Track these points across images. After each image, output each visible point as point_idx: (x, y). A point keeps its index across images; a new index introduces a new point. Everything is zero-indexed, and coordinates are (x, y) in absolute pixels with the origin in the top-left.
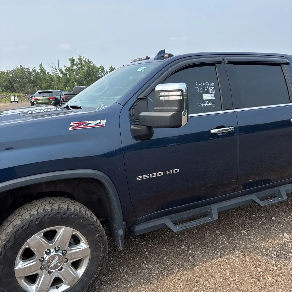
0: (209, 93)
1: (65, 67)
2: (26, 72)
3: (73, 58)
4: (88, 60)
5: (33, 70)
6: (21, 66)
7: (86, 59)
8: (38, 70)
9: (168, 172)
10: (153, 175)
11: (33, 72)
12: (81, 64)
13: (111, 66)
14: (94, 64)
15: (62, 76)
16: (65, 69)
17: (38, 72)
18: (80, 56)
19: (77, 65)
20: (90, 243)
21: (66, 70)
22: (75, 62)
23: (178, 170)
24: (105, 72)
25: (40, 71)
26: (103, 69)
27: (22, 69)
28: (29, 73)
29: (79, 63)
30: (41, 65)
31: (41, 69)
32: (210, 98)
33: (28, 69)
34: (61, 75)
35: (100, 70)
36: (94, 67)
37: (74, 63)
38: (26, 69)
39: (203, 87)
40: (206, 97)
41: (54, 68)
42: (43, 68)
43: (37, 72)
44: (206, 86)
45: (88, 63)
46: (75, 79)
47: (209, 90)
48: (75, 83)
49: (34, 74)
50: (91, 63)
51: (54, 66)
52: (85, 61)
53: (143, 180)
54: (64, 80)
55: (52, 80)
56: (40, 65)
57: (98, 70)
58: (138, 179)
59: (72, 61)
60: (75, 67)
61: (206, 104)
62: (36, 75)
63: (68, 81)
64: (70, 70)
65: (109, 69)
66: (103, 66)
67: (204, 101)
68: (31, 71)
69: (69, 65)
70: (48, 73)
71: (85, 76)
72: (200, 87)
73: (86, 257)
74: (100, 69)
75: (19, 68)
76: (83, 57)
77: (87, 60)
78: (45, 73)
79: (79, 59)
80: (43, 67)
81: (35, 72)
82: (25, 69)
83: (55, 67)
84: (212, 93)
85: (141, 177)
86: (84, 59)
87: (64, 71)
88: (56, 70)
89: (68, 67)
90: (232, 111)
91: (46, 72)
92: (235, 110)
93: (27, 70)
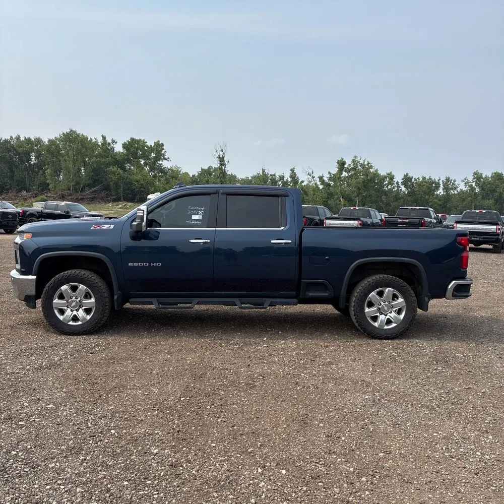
0: (198, 214)
1: (329, 173)
2: (269, 180)
3: (343, 159)
4: (369, 163)
5: (280, 177)
6: (263, 171)
7: (364, 161)
8: (287, 177)
9: (152, 264)
10: (141, 264)
11: (280, 180)
12: (356, 169)
13: (407, 174)
14: (377, 170)
15: (323, 188)
16: (329, 176)
17: (287, 181)
18: (356, 157)
19: (347, 171)
20: (96, 299)
21: (330, 179)
22: (346, 166)
23: (160, 264)
24: (395, 183)
25: (290, 179)
26: (392, 178)
27: (265, 175)
28: (274, 182)
29: (352, 168)
30: (293, 170)
31: (291, 177)
32: (198, 218)
33: (274, 175)
34: (321, 187)
35: (388, 179)
36: (376, 174)
37: (344, 167)
38: (271, 175)
39: (193, 210)
40: (194, 217)
41: (310, 175)
42: (295, 175)
43: (285, 180)
44: (196, 210)
45: (367, 168)
46: (342, 193)
47: (198, 212)
48: (342, 200)
49: (280, 183)
50: (372, 169)
51: (311, 172)
52: (363, 165)
53: (133, 266)
54: (325, 193)
55: (306, 193)
56: (291, 170)
57: (384, 180)
58: (129, 265)
59: (342, 164)
60: (344, 174)
61: (193, 222)
62: (283, 185)
63: (330, 195)
64: (335, 178)
65: (402, 179)
66: (393, 173)
67: (192, 220)
68: (277, 179)
69: (335, 171)
70: (302, 182)
71: (359, 189)
72: (192, 210)
73: (94, 307)
74: (386, 177)
75: (261, 174)
76: (359, 158)
77: (366, 163)
78: (297, 182)
79: (353, 161)
80: (295, 173)
81: (283, 179)
82: (269, 176)
83: (313, 173)
84: (200, 214)
85: (132, 264)
86: (362, 162)
87: (326, 179)
88: (313, 177)
89: (333, 174)
90: (215, 229)
91: (300, 181)
92: (217, 229)
93: (272, 177)
